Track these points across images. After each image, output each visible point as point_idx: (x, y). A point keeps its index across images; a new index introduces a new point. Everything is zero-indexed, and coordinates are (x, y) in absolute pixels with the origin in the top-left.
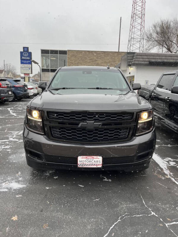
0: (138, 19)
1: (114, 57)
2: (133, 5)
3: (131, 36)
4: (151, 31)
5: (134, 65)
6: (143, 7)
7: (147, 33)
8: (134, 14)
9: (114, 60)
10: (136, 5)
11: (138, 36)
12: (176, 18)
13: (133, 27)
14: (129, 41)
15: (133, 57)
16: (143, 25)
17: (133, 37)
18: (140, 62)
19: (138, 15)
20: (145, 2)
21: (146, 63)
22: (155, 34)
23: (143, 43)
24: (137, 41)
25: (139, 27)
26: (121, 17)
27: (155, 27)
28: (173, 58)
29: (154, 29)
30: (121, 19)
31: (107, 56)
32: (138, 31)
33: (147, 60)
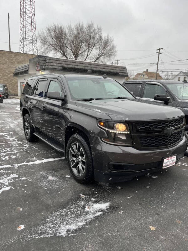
0: (28, 18)
1: (12, 58)
2: (21, 3)
3: (22, 36)
4: (45, 34)
5: (48, 69)
6: (32, 6)
7: (41, 36)
8: (23, 12)
9: (10, 61)
10: (24, 2)
11: (30, 37)
12: (71, 25)
13: (23, 26)
14: (20, 40)
15: (45, 61)
16: (35, 26)
17: (24, 37)
18: (54, 67)
19: (28, 14)
20: (34, 2)
21: (59, 68)
22: (50, 38)
23: (36, 45)
24: (29, 42)
25: (30, 28)
26: (8, 13)
27: (49, 30)
28: (82, 65)
29: (48, 32)
30: (9, 15)
31: (2, 56)
32: (30, 31)
33: (60, 65)
